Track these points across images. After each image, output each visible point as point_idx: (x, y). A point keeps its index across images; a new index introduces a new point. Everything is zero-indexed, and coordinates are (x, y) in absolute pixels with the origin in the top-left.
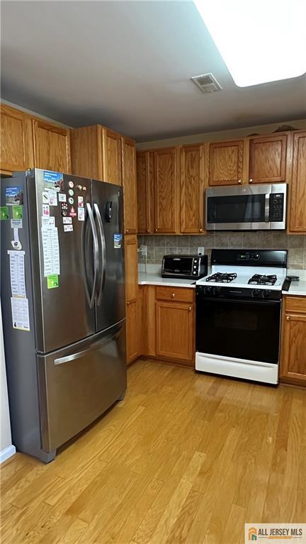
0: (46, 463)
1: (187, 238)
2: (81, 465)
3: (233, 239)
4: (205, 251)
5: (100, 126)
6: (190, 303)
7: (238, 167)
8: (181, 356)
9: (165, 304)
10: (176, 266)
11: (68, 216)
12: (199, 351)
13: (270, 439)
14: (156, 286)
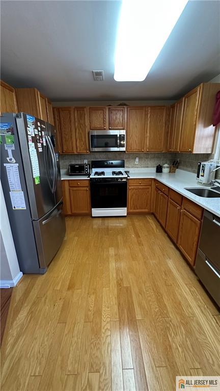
0: (43, 274)
1: (80, 155)
2: (63, 269)
3: (100, 156)
4: (88, 162)
5: (36, 90)
6: (87, 187)
7: (104, 121)
8: (84, 212)
9: (75, 189)
10: (76, 170)
11: (40, 143)
12: (94, 208)
13: (133, 236)
14: (69, 180)
